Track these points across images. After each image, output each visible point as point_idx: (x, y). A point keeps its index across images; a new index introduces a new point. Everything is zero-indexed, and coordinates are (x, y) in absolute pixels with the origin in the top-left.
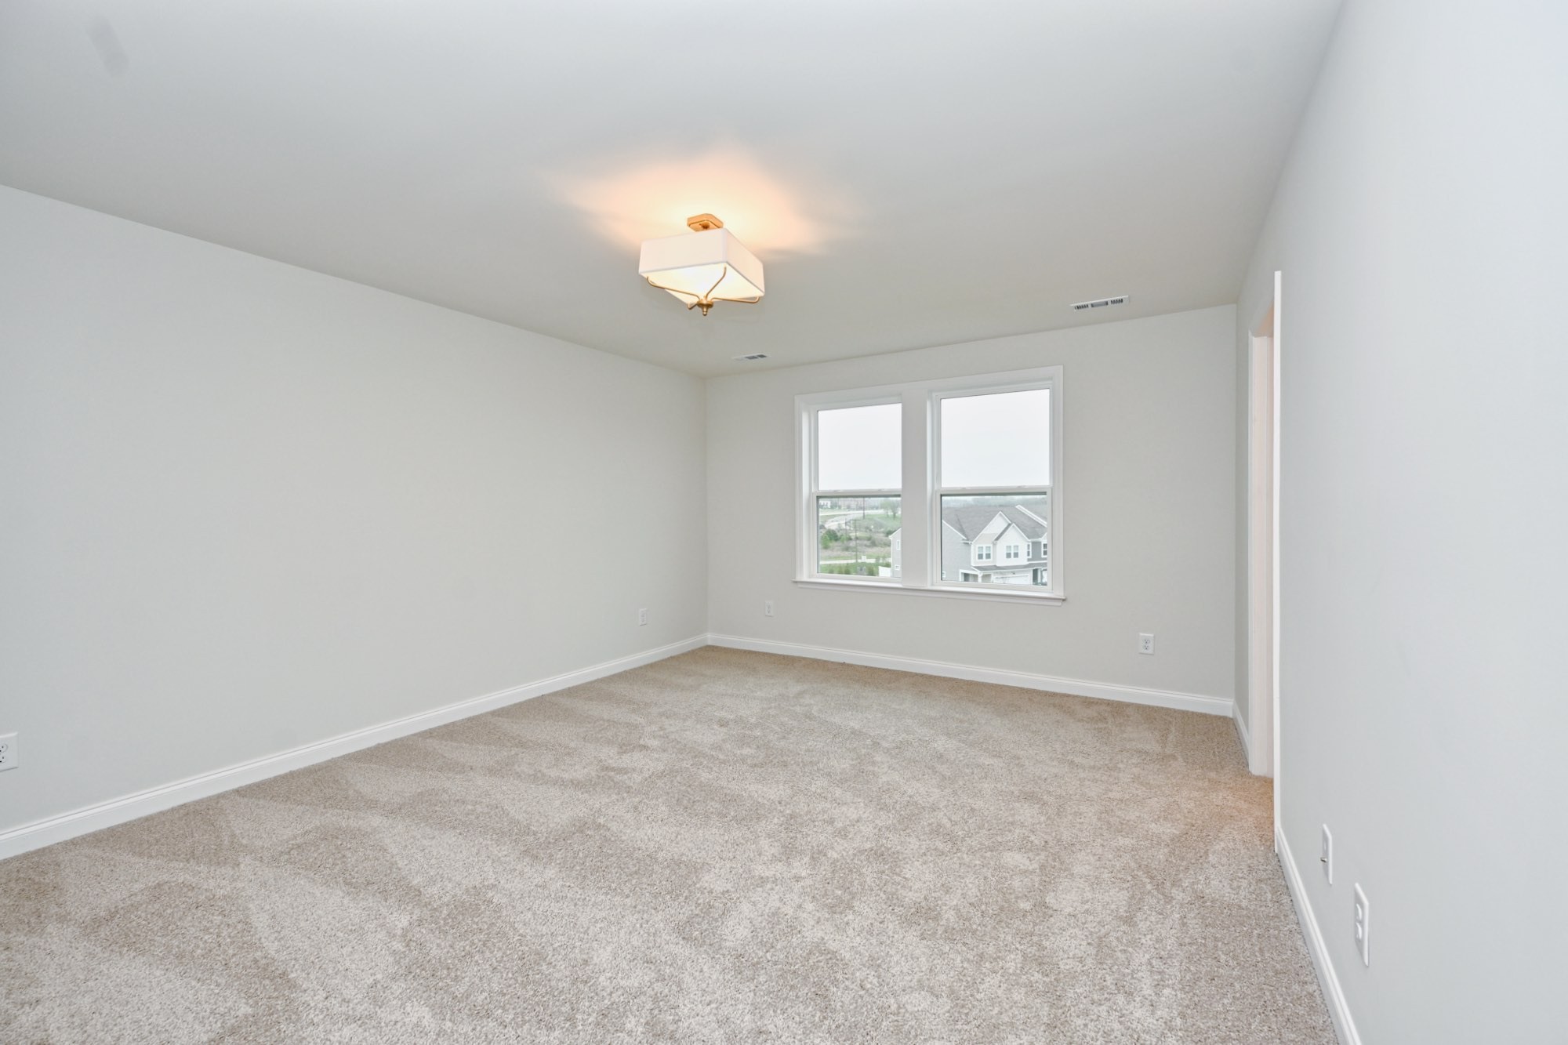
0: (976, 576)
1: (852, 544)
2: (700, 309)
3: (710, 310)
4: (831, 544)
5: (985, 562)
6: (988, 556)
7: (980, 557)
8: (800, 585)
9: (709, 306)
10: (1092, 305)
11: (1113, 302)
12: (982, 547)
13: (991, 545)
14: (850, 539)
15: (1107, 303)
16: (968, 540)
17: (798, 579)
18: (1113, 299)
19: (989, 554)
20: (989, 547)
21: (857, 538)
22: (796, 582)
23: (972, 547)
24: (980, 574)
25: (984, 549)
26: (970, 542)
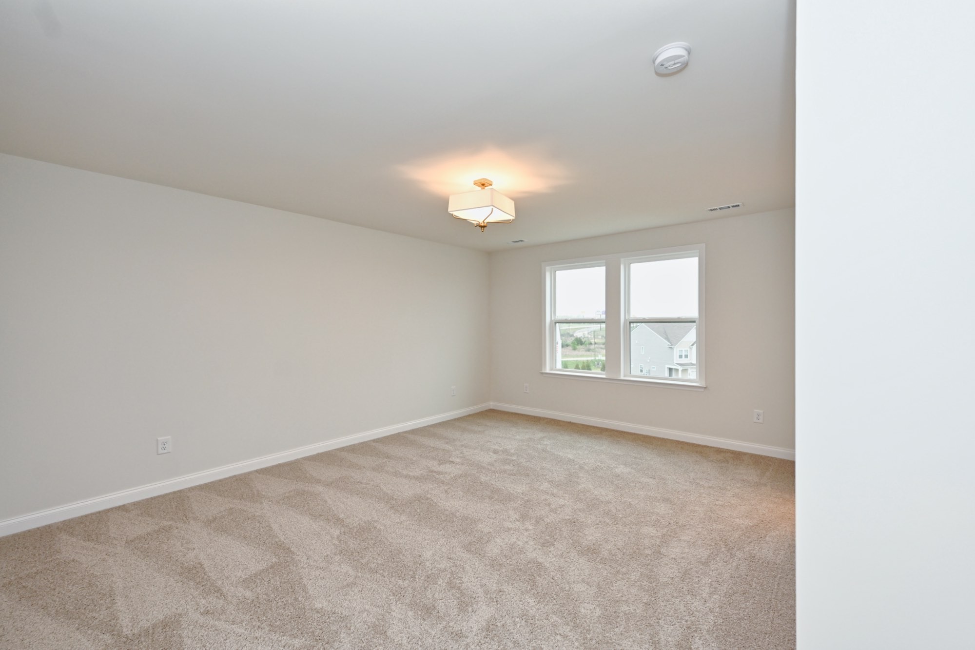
0: (677, 370)
1: (592, 347)
2: (480, 228)
3: (485, 228)
4: (578, 347)
5: (684, 361)
6: (686, 356)
7: (681, 357)
8: (545, 375)
9: (484, 227)
10: (720, 209)
11: (733, 206)
12: (682, 351)
13: (689, 349)
14: (591, 344)
15: (729, 207)
16: (672, 345)
17: (543, 372)
18: (733, 205)
19: (687, 355)
20: (687, 350)
21: (595, 343)
22: (542, 373)
23: (675, 350)
24: (680, 368)
25: (683, 351)
26: (673, 347)
